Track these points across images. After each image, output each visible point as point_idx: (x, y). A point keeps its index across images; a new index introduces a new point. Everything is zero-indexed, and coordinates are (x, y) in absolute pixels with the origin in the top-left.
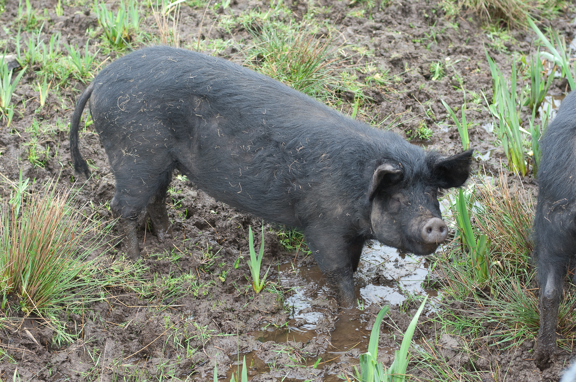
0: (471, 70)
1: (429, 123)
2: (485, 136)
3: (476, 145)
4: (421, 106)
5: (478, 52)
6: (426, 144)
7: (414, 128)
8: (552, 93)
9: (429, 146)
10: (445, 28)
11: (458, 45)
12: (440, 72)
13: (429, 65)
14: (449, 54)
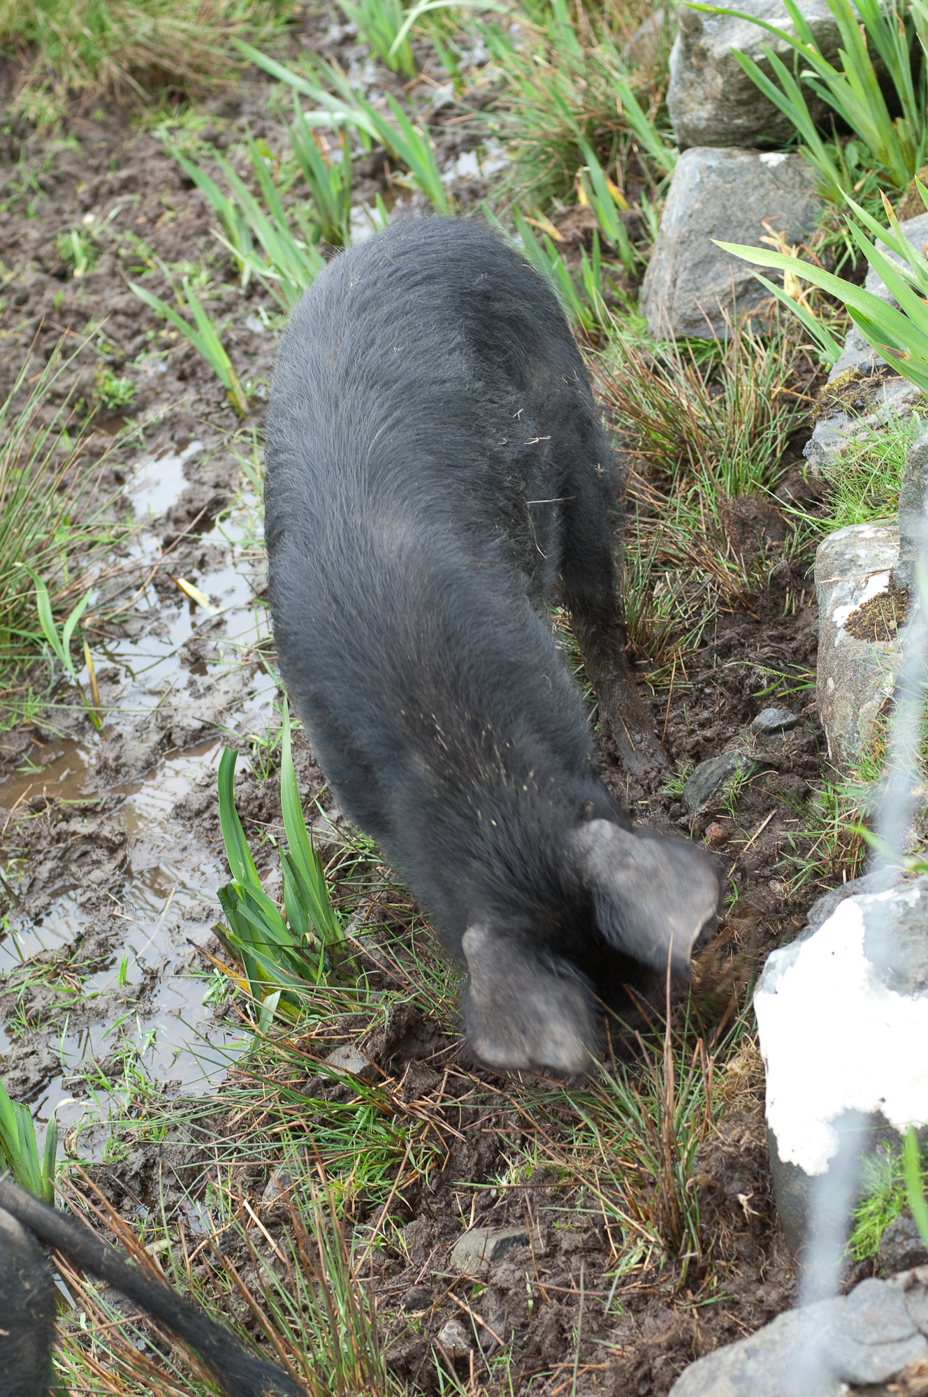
0: (153, 221)
1: (117, 367)
4: (80, 339)
10: (49, 156)
12: (85, 251)
14: (86, 209)
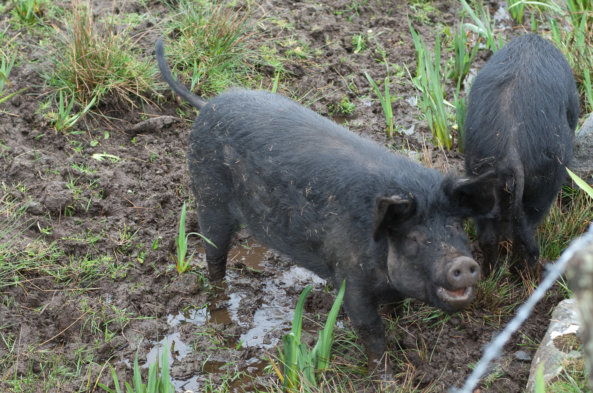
0: (394, 42)
1: (352, 97)
2: (409, 109)
3: (399, 120)
4: (343, 80)
5: (400, 24)
6: (349, 119)
7: (337, 102)
8: (476, 65)
9: (352, 121)
11: (381, 17)
12: (362, 44)
13: (351, 38)
14: (371, 27)
